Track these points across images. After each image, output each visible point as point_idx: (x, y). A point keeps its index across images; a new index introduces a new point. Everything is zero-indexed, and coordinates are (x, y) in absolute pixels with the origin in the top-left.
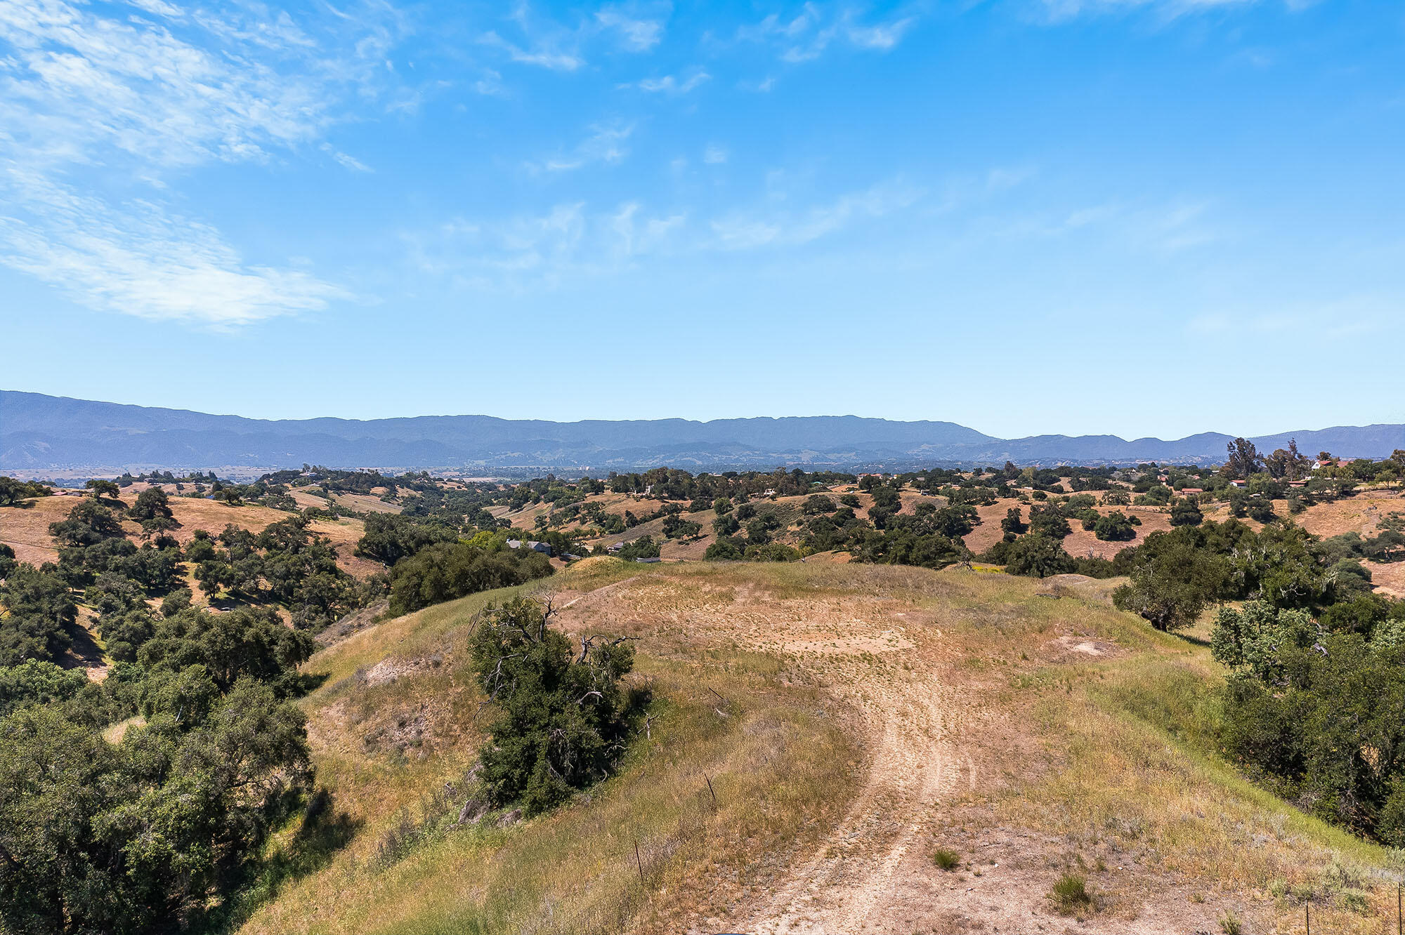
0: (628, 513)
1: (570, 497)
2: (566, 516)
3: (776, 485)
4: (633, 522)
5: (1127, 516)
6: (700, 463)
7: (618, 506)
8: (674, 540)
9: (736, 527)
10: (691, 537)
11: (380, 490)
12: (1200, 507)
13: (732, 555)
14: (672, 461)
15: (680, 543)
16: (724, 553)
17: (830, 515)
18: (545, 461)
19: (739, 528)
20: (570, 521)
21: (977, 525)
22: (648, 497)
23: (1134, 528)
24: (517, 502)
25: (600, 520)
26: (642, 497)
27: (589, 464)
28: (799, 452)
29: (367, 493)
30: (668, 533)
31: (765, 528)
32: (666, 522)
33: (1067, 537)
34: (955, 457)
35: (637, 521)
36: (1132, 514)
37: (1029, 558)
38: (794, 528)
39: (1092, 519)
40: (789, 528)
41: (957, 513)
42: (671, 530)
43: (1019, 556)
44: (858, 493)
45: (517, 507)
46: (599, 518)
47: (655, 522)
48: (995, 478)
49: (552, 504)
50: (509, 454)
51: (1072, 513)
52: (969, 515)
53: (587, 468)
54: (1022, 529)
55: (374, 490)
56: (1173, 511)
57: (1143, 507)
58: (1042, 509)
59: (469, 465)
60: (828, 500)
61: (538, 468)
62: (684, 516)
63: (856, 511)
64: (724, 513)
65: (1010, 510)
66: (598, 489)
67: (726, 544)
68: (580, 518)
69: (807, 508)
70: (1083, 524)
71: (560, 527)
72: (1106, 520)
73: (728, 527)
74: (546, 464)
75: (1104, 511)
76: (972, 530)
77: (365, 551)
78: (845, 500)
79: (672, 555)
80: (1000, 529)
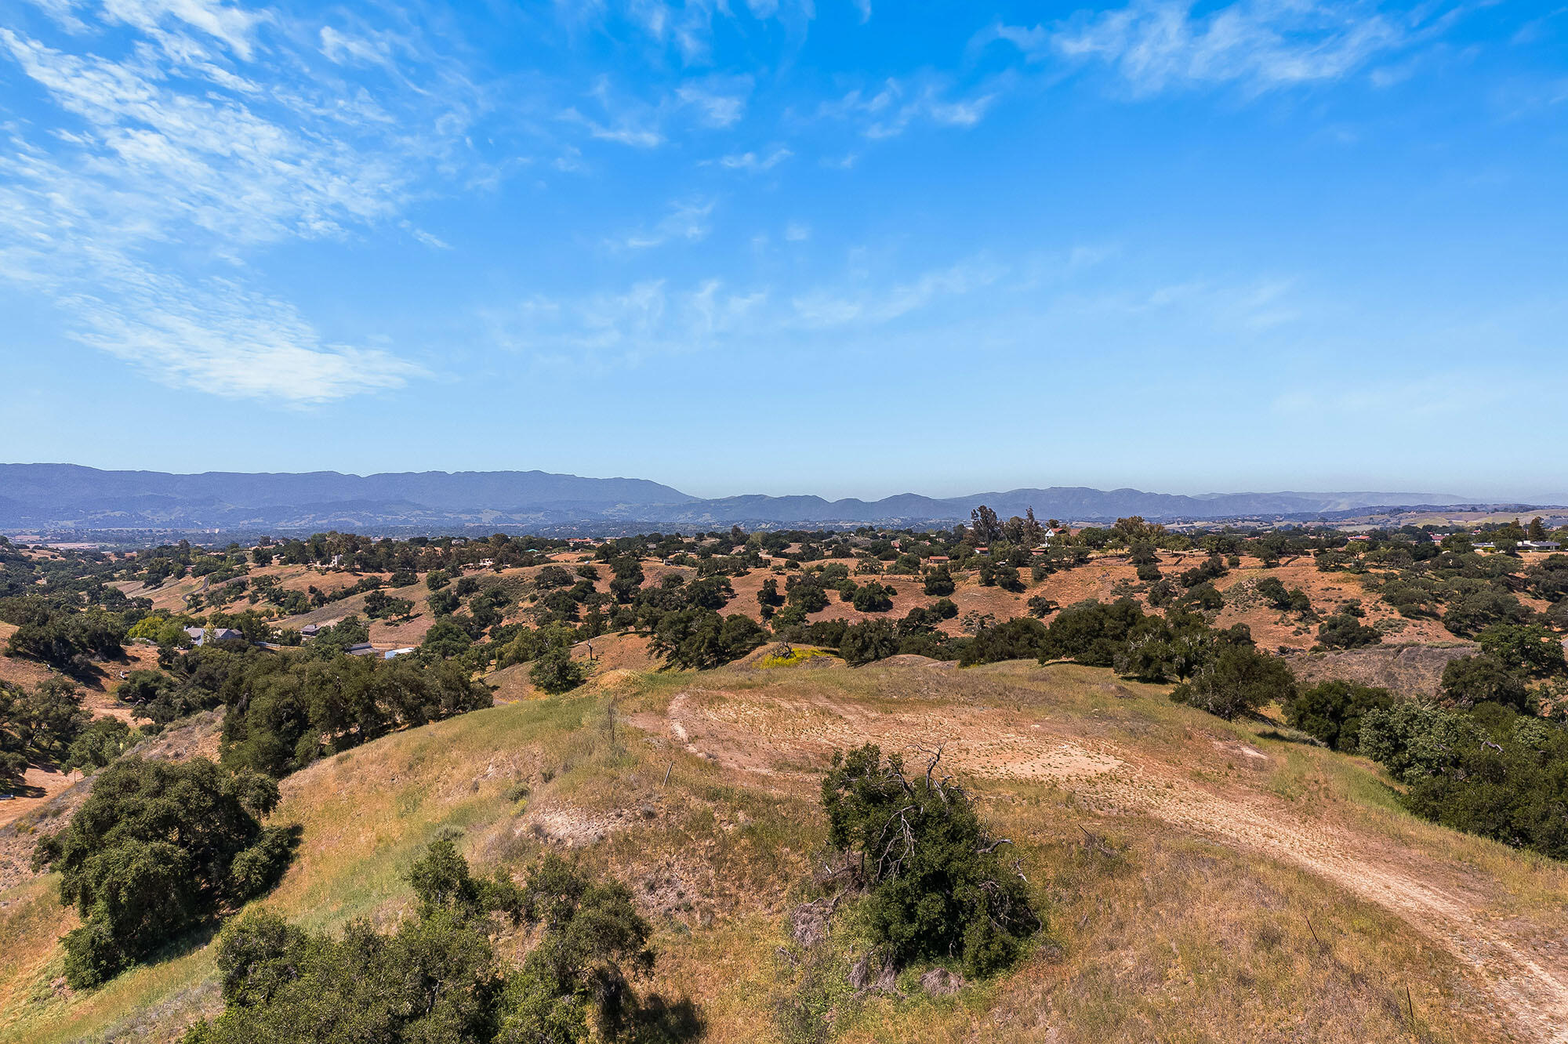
0: (312, 590)
1: (228, 570)
2: (229, 593)
3: (495, 554)
4: (321, 600)
5: (884, 585)
6: (360, 524)
7: (298, 580)
8: (379, 620)
9: (456, 604)
10: (400, 617)
12: (952, 575)
13: (458, 637)
14: (326, 521)
15: (387, 624)
16: (450, 635)
17: (568, 589)
18: (158, 522)
19: (459, 605)
20: (235, 599)
21: (732, 597)
22: (336, 570)
23: (891, 598)
24: (154, 576)
25: (277, 598)
26: (328, 569)
27: (218, 527)
28: (479, 512)
30: (372, 613)
31: (492, 605)
32: (368, 599)
33: (826, 609)
34: (653, 518)
35: (325, 599)
36: (888, 584)
37: (867, 639)
38: (527, 604)
39: (849, 589)
40: (521, 604)
41: (711, 585)
42: (375, 609)
43: (855, 638)
44: (594, 563)
45: (154, 581)
46: (275, 596)
47: (351, 599)
48: (721, 544)
49: (203, 578)
50: (108, 513)
51: (828, 583)
52: (723, 587)
53: (217, 531)
54: (779, 601)
56: (927, 580)
57: (897, 576)
58: (799, 580)
60: (564, 572)
61: (151, 531)
62: (390, 591)
63: (596, 584)
64: (439, 588)
65: (766, 581)
66: (263, 559)
67: (450, 625)
68: (250, 596)
69: (541, 582)
70: (841, 595)
71: (223, 607)
72: (864, 590)
73: (446, 605)
74: (158, 526)
75: (861, 581)
76: (727, 603)
77: (20, 649)
78: (582, 572)
79: (379, 638)
80: (756, 602)
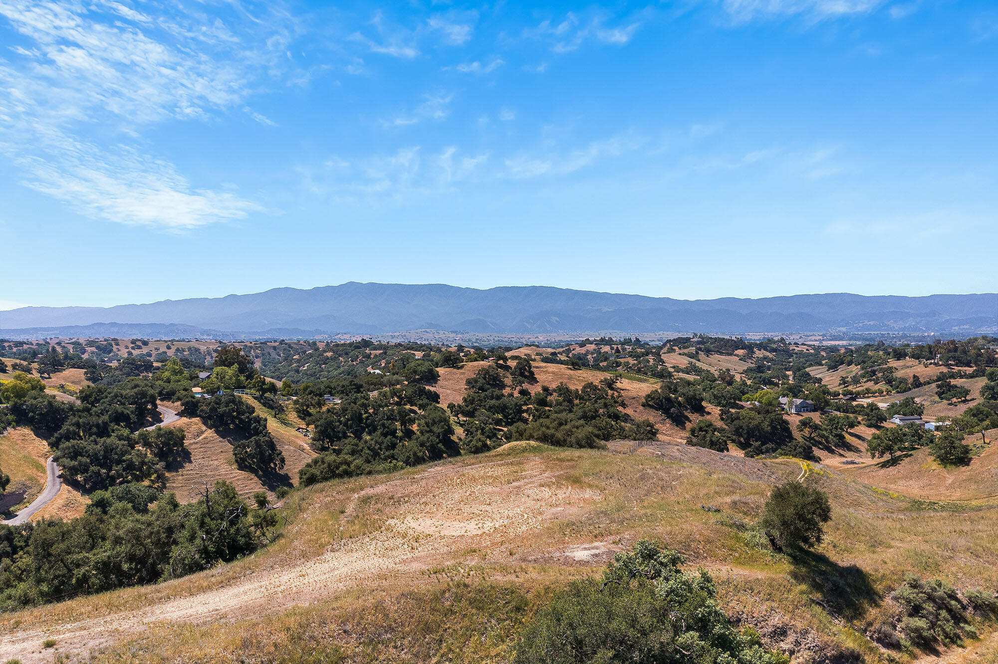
0: (915, 377)
2: (864, 377)
7: (908, 370)
8: (944, 401)
10: (959, 400)
11: (740, 352)
15: (948, 404)
20: (866, 381)
24: (833, 364)
26: (931, 364)
27: (935, 331)
29: (731, 354)
30: (940, 396)
32: (938, 386)
35: (919, 384)
42: (943, 393)
45: (833, 367)
46: (890, 380)
49: (859, 367)
53: (932, 334)
55: (736, 352)
59: (833, 331)
62: (959, 381)
64: (994, 381)
66: (901, 356)
68: (875, 379)
71: (858, 385)
73: (993, 394)
74: (896, 331)
77: (650, 403)
